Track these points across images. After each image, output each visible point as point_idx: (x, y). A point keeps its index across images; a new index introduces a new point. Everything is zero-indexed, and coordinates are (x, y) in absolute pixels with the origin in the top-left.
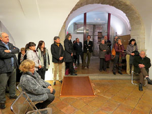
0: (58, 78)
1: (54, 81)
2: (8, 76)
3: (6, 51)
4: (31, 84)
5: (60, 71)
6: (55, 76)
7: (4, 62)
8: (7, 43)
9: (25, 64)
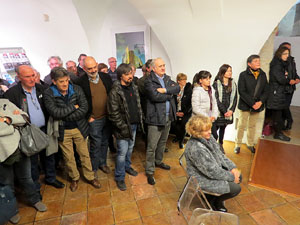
0: (245, 140)
1: (236, 146)
2: (159, 130)
3: (160, 90)
4: (204, 159)
5: (252, 127)
6: (240, 135)
7: (156, 109)
8: (162, 76)
9: (195, 122)
